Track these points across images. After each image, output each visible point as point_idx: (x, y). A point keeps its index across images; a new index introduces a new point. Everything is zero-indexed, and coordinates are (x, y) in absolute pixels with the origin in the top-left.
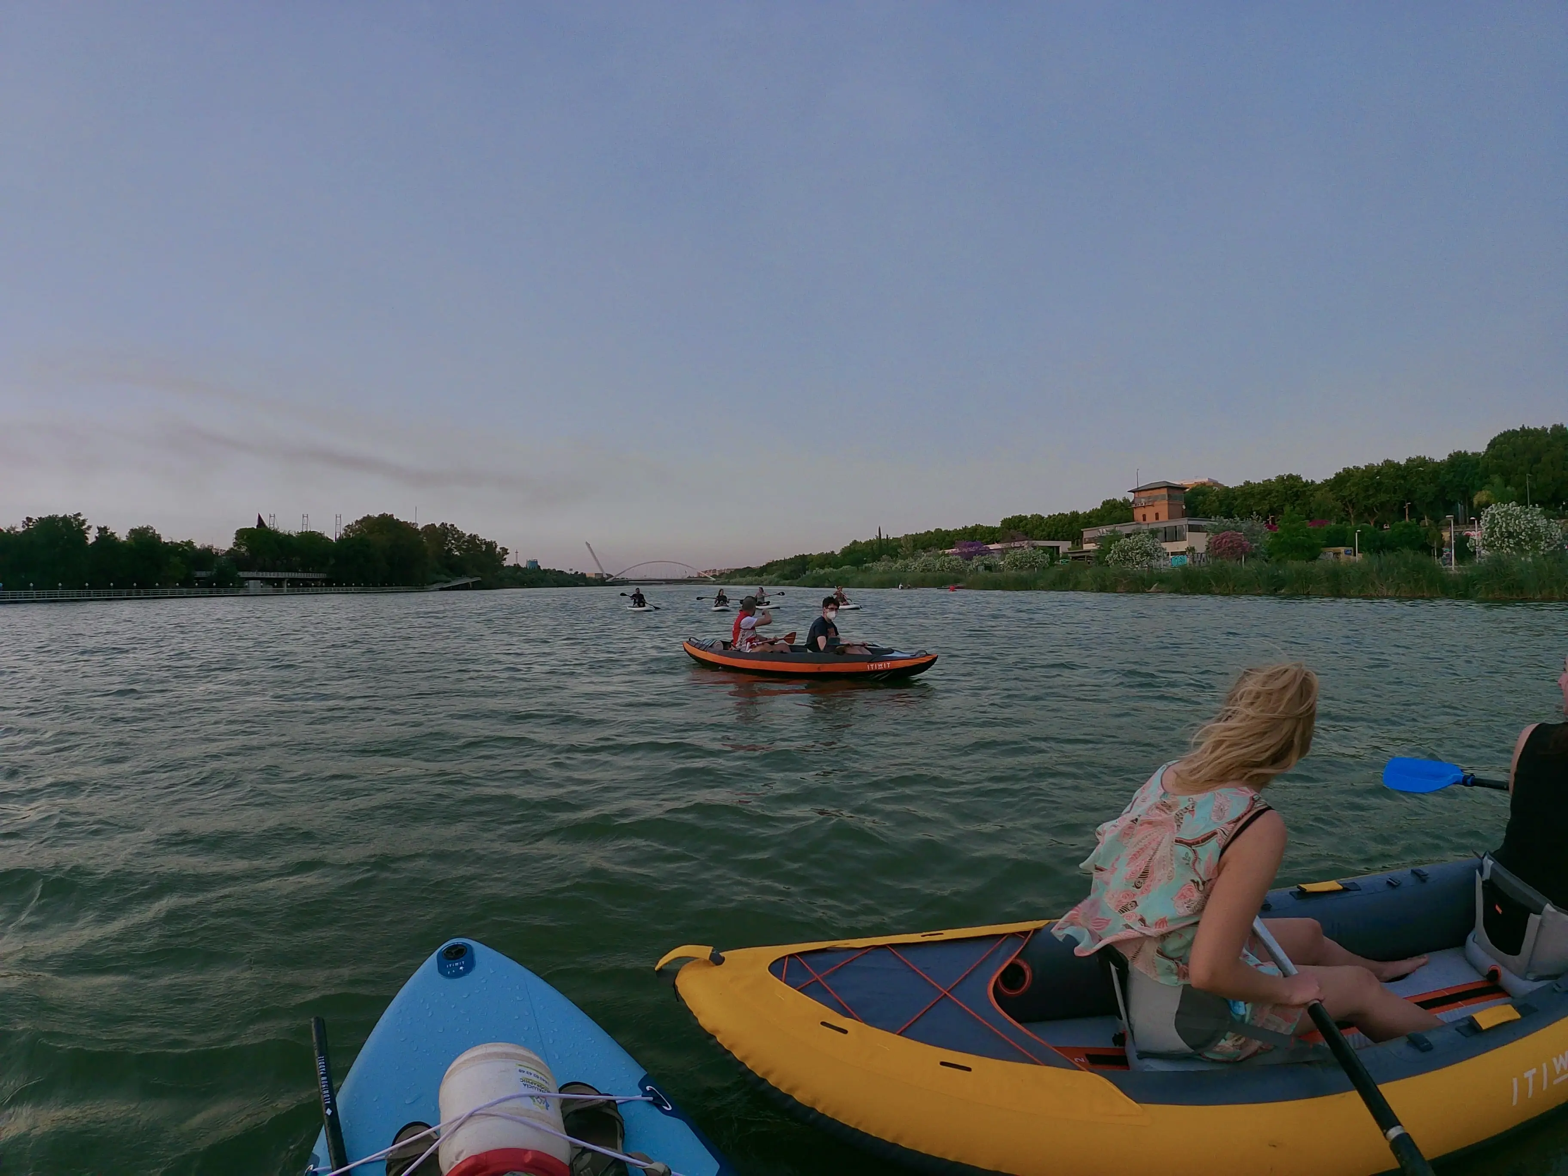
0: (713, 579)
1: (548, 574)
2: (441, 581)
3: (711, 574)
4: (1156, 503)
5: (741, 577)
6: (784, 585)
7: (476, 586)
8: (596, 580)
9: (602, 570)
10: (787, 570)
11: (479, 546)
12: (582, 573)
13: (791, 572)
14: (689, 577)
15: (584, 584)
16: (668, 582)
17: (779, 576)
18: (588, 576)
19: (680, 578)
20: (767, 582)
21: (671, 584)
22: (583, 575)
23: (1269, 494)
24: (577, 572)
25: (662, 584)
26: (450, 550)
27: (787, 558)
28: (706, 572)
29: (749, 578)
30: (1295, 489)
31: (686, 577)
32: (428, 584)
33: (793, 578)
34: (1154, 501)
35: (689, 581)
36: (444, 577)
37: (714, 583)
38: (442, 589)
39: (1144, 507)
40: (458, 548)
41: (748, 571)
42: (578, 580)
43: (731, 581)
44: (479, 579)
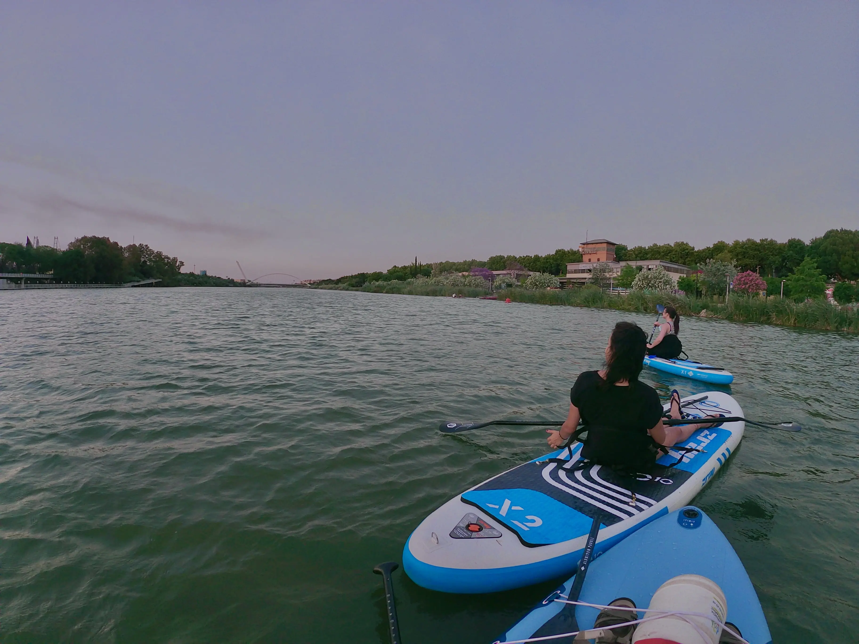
0: (310, 285)
1: (211, 278)
2: (134, 281)
3: (308, 282)
4: (598, 252)
5: (325, 284)
6: (352, 290)
7: (158, 285)
8: (240, 283)
9: (245, 277)
10: (354, 281)
11: (163, 259)
12: (232, 279)
13: (356, 283)
14: (296, 284)
15: (232, 285)
16: (284, 286)
17: (349, 285)
18: (235, 281)
19: (290, 284)
20: (342, 288)
21: (285, 287)
22: (233, 280)
23: (669, 253)
24: (229, 278)
25: (280, 287)
26: (145, 262)
27: (354, 275)
28: (305, 281)
29: (331, 286)
30: (687, 251)
31: (294, 284)
32: (124, 283)
33: (357, 286)
34: (597, 251)
35: (295, 286)
36: (137, 278)
37: (310, 288)
38: (133, 286)
39: (590, 254)
40: (150, 260)
41: (329, 281)
42: (230, 283)
43: (319, 287)
44: (160, 280)
